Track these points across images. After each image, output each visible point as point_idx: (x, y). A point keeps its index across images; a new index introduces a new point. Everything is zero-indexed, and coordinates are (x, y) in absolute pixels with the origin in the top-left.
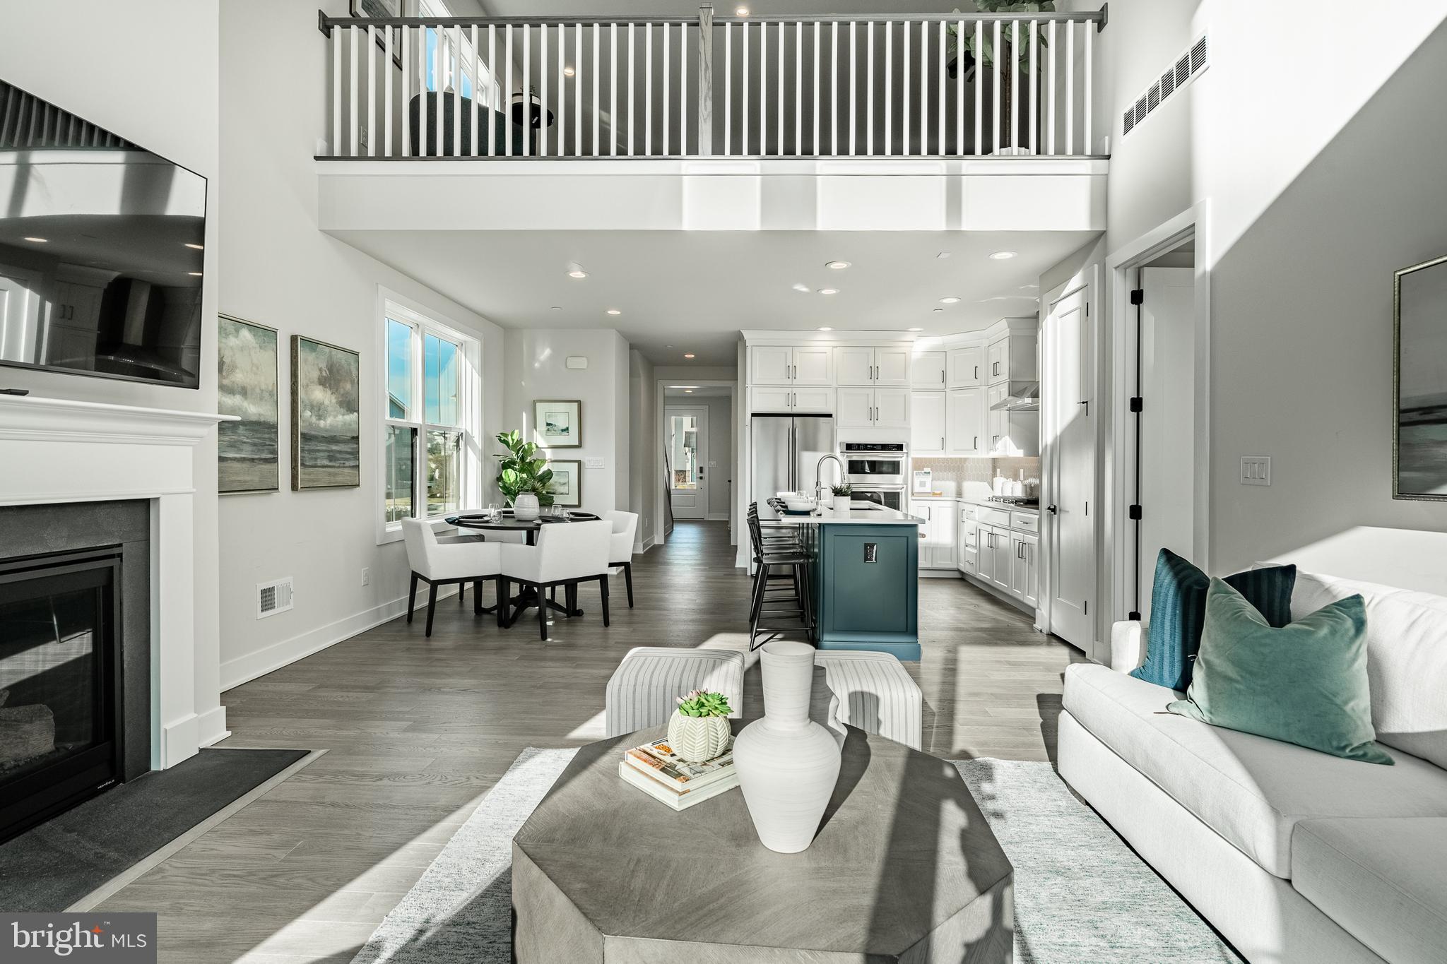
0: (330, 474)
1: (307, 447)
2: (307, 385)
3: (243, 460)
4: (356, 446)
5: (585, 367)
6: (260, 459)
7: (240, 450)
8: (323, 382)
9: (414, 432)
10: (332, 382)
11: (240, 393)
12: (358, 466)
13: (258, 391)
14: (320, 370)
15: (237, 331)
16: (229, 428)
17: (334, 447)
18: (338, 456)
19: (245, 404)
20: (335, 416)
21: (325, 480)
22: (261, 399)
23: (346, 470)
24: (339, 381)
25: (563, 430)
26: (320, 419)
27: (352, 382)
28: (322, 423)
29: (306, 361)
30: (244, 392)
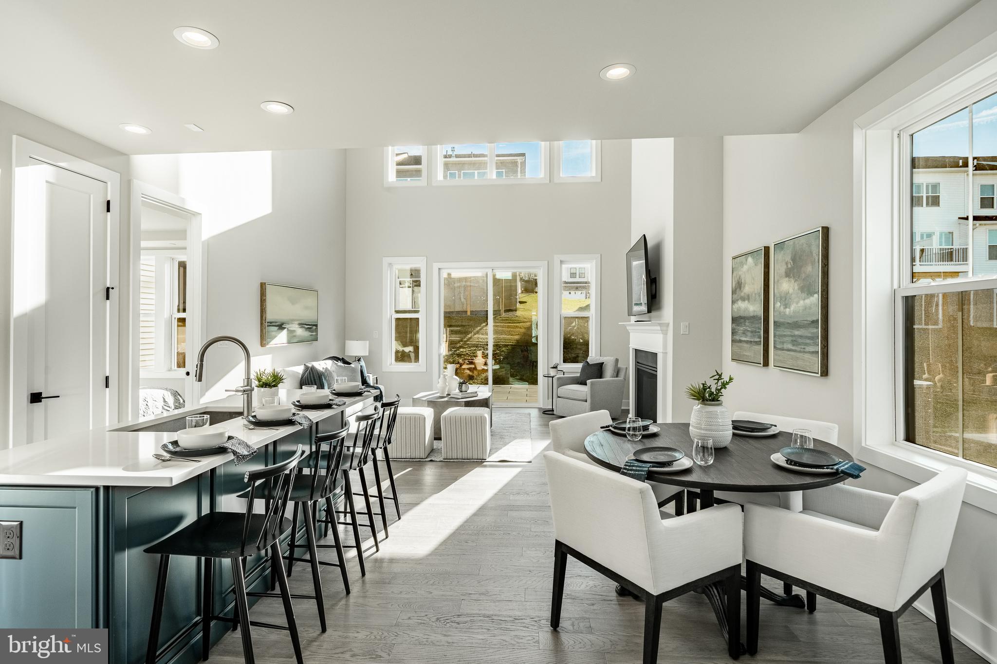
0: (793, 358)
8: (788, 274)
10: (796, 270)
13: (754, 295)
14: (787, 264)
17: (797, 333)
19: (749, 306)
20: (797, 303)
22: (755, 301)
23: (807, 356)
26: (786, 308)
29: (779, 261)
30: (748, 298)
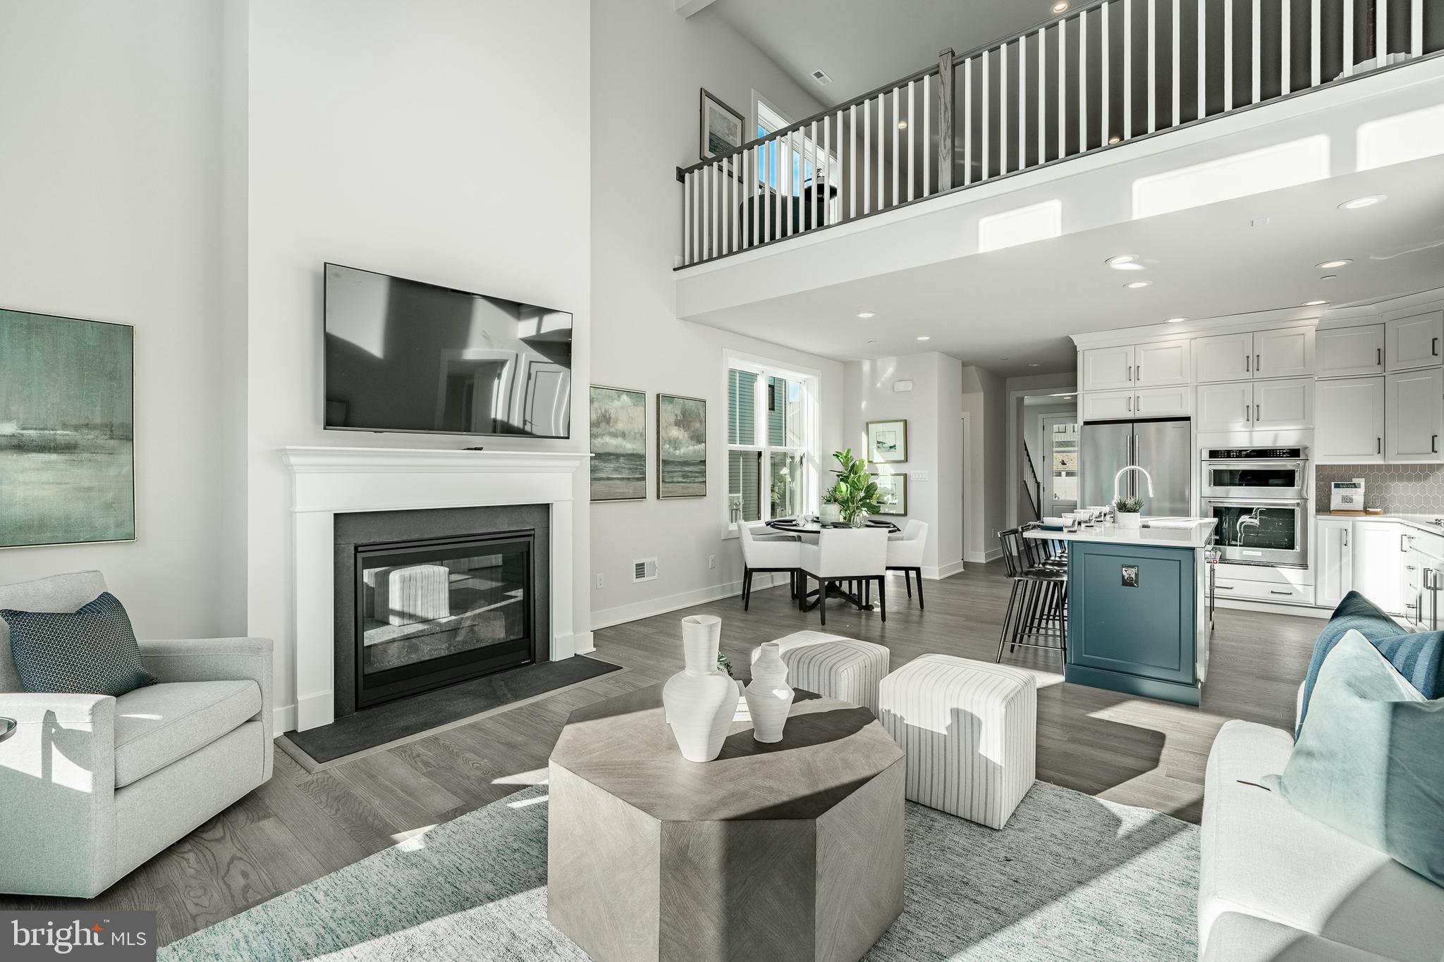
0: (683, 488)
1: (666, 469)
2: (667, 427)
3: (623, 479)
4: (703, 467)
5: (910, 389)
6: (634, 478)
7: (621, 473)
8: (678, 424)
9: (760, 454)
10: (685, 423)
11: (621, 436)
12: (705, 481)
13: (632, 433)
14: (676, 415)
15: (619, 396)
16: (613, 459)
17: (687, 469)
18: (690, 474)
19: (624, 443)
20: (687, 447)
21: (680, 492)
22: (635, 439)
23: (696, 485)
24: (691, 422)
25: (891, 447)
26: (676, 448)
27: (701, 422)
28: (677, 452)
29: (666, 410)
30: (623, 435)
